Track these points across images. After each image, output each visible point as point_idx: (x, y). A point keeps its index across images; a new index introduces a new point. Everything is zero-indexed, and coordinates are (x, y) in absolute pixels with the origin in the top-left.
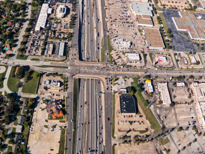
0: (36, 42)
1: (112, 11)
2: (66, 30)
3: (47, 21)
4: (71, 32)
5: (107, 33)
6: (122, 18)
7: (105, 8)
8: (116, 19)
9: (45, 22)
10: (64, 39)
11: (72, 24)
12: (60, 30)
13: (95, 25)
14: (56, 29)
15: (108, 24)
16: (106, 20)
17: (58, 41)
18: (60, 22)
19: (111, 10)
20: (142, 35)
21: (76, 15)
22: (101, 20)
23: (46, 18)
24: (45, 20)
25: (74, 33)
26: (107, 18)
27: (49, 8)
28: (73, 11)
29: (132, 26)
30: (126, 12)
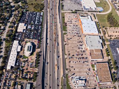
0: (8, 82)
1: (71, 47)
2: (32, 69)
3: (17, 59)
4: (36, 71)
5: (66, 72)
6: (78, 53)
8: (73, 55)
9: (15, 61)
10: (30, 79)
14: (24, 68)
15: (67, 61)
16: (66, 57)
17: (25, 81)
18: (27, 61)
19: (69, 45)
20: (94, 70)
21: (41, 52)
22: (61, 57)
23: (16, 56)
24: (15, 59)
25: (38, 72)
26: (66, 55)
27: (19, 46)
28: (38, 48)
29: (86, 61)
30: (82, 47)
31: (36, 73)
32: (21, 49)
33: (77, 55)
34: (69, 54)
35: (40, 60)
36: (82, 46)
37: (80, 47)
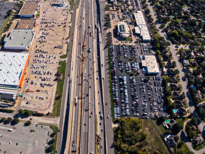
6: (52, 28)
7: (68, 41)
11: (107, 18)
12: (118, 13)
13: (84, 21)
19: (61, 38)
21: (105, 29)
24: (137, 19)
26: (69, 26)
27: (139, 33)
28: (109, 33)
29: (44, 19)
30: (42, 35)
31: (107, 10)
32: (134, 30)
33: (53, 26)
34: (65, 26)
35: (105, 21)
36: (41, 37)
37: (44, 35)
